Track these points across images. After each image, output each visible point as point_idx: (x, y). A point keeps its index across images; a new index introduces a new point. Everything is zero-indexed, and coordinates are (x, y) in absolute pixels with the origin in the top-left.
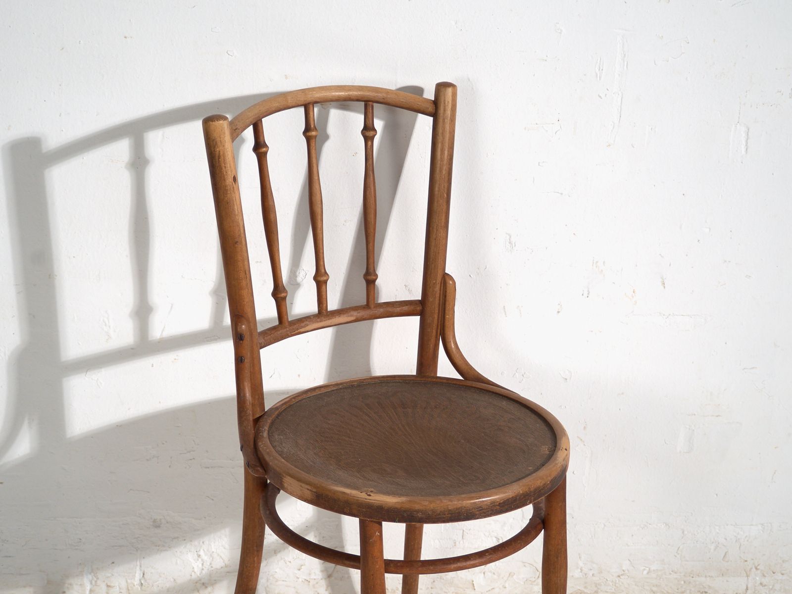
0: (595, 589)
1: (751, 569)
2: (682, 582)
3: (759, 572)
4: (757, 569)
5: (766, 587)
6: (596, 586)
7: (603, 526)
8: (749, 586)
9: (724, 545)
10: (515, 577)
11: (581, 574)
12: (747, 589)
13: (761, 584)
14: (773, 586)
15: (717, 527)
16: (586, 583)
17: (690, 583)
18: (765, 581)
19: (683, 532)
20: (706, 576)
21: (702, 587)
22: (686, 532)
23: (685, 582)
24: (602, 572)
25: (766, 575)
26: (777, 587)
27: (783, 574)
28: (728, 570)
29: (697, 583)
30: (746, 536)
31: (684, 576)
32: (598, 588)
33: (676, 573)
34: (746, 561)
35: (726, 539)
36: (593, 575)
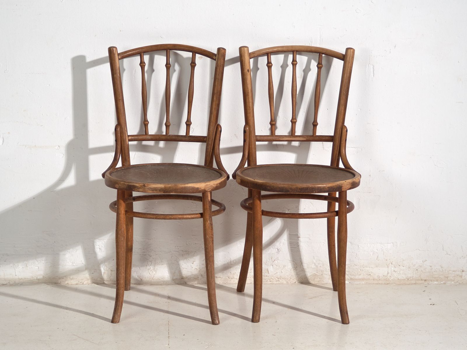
0: (322, 273)
1: (389, 264)
2: (359, 270)
3: (393, 265)
4: (392, 264)
5: (396, 273)
6: (322, 272)
7: (323, 243)
8: (389, 272)
9: (377, 253)
10: (286, 267)
11: (315, 266)
12: (388, 273)
13: (394, 271)
14: (400, 272)
15: (373, 244)
16: (317, 270)
17: (363, 270)
18: (396, 269)
19: (358, 247)
20: (370, 267)
21: (368, 272)
22: (359, 247)
23: (360, 270)
24: (324, 265)
25: (396, 267)
26: (402, 272)
27: (403, 266)
28: (379, 264)
29: (366, 270)
30: (386, 249)
31: (360, 267)
32: (323, 273)
33: (356, 266)
34: (387, 260)
35: (377, 250)
36: (320, 266)
